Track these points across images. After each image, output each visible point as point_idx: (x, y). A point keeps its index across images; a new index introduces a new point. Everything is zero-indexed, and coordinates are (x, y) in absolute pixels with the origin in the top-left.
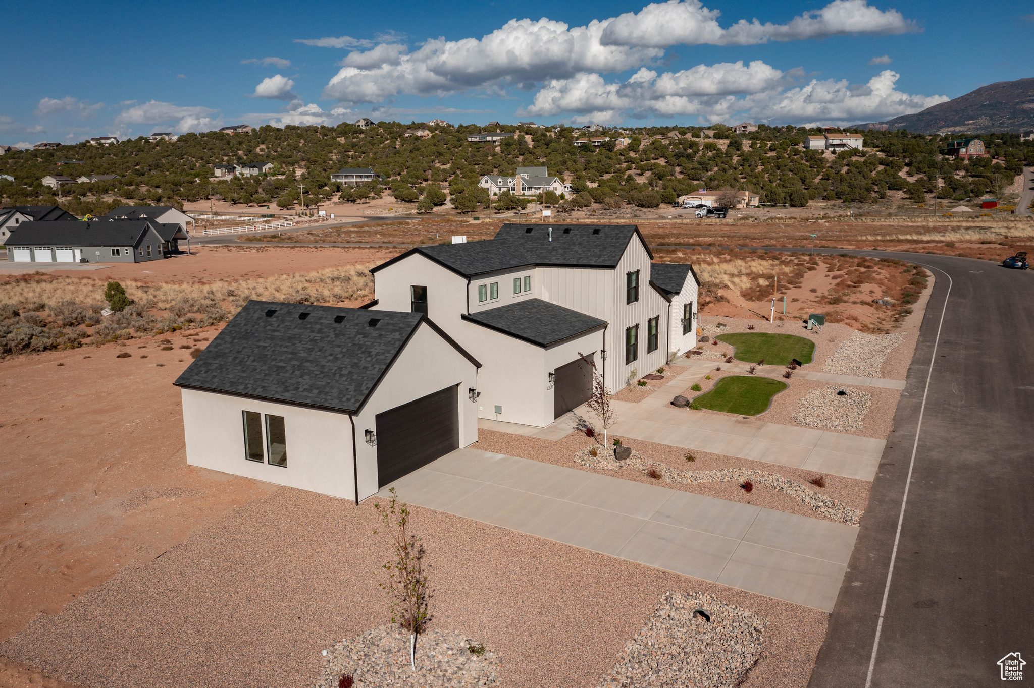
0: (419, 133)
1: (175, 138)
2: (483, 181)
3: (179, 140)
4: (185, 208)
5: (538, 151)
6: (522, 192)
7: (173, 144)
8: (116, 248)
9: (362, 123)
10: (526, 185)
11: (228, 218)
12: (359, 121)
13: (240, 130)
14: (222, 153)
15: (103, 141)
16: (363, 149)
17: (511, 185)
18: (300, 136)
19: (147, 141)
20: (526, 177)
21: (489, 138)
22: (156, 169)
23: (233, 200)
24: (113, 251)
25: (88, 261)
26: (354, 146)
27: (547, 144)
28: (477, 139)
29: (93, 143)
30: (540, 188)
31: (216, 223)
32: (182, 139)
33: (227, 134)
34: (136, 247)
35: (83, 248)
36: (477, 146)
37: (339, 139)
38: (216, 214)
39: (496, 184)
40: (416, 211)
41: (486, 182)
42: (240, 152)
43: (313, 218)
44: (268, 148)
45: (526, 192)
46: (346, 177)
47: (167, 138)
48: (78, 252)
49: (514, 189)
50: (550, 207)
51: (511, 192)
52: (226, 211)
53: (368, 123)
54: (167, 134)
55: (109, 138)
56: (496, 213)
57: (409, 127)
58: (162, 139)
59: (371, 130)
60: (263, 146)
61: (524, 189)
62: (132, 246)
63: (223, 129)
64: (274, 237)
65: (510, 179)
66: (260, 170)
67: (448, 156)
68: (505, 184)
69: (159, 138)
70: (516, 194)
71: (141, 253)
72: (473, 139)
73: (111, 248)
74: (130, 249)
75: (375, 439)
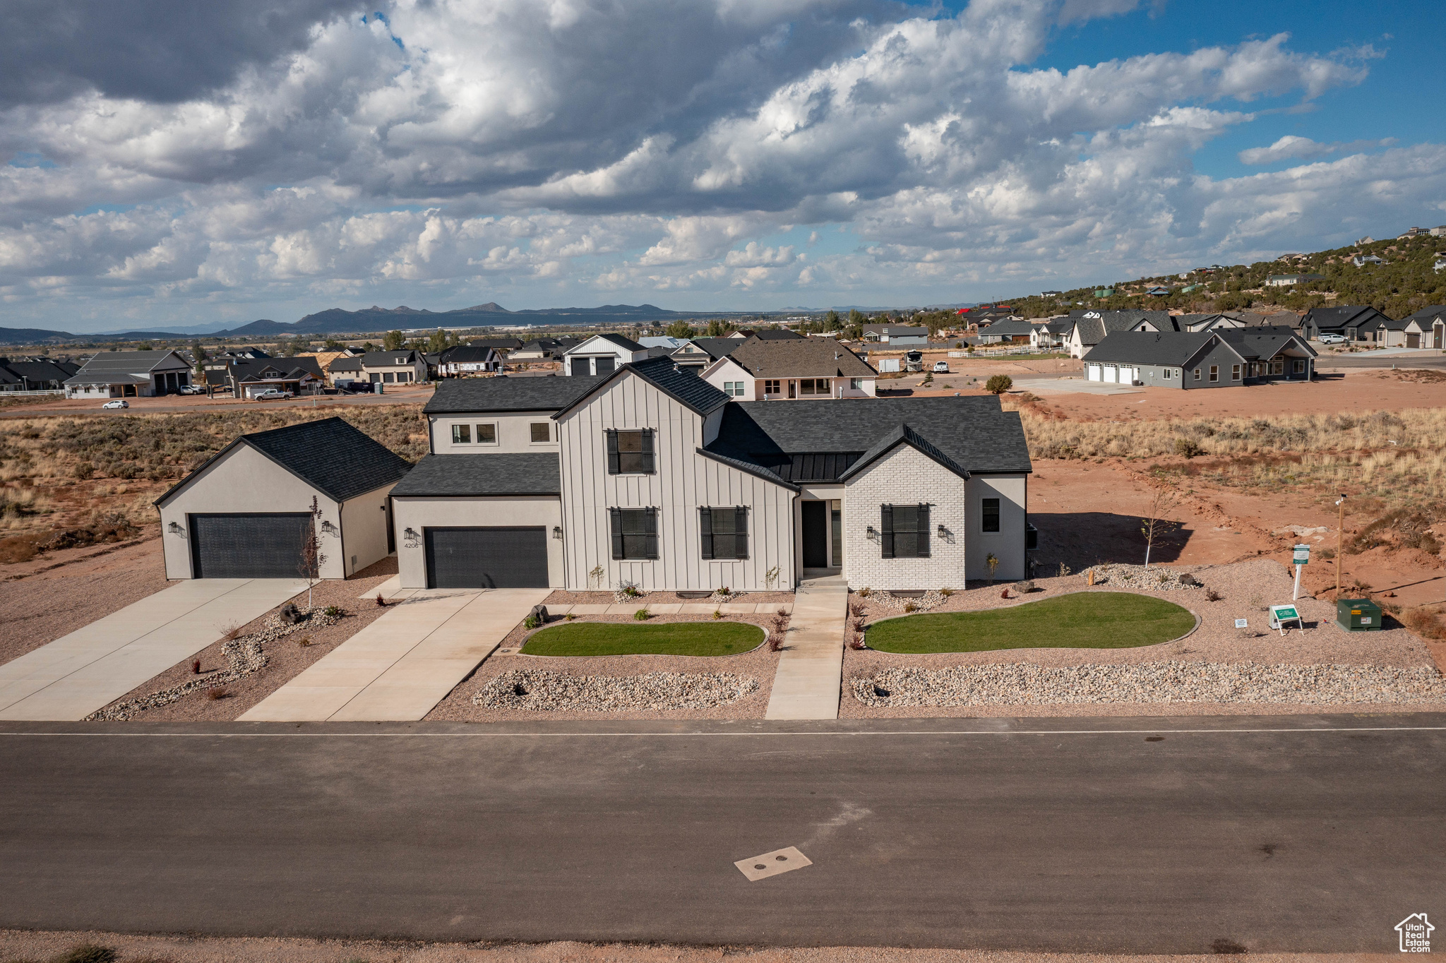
8: (1167, 368)
24: (1165, 371)
25: (1142, 384)
34: (1187, 368)
35: (1139, 366)
48: (1136, 370)
62: (1180, 366)
71: (1197, 377)
73: (1164, 368)
74: (1180, 370)
75: (186, 532)
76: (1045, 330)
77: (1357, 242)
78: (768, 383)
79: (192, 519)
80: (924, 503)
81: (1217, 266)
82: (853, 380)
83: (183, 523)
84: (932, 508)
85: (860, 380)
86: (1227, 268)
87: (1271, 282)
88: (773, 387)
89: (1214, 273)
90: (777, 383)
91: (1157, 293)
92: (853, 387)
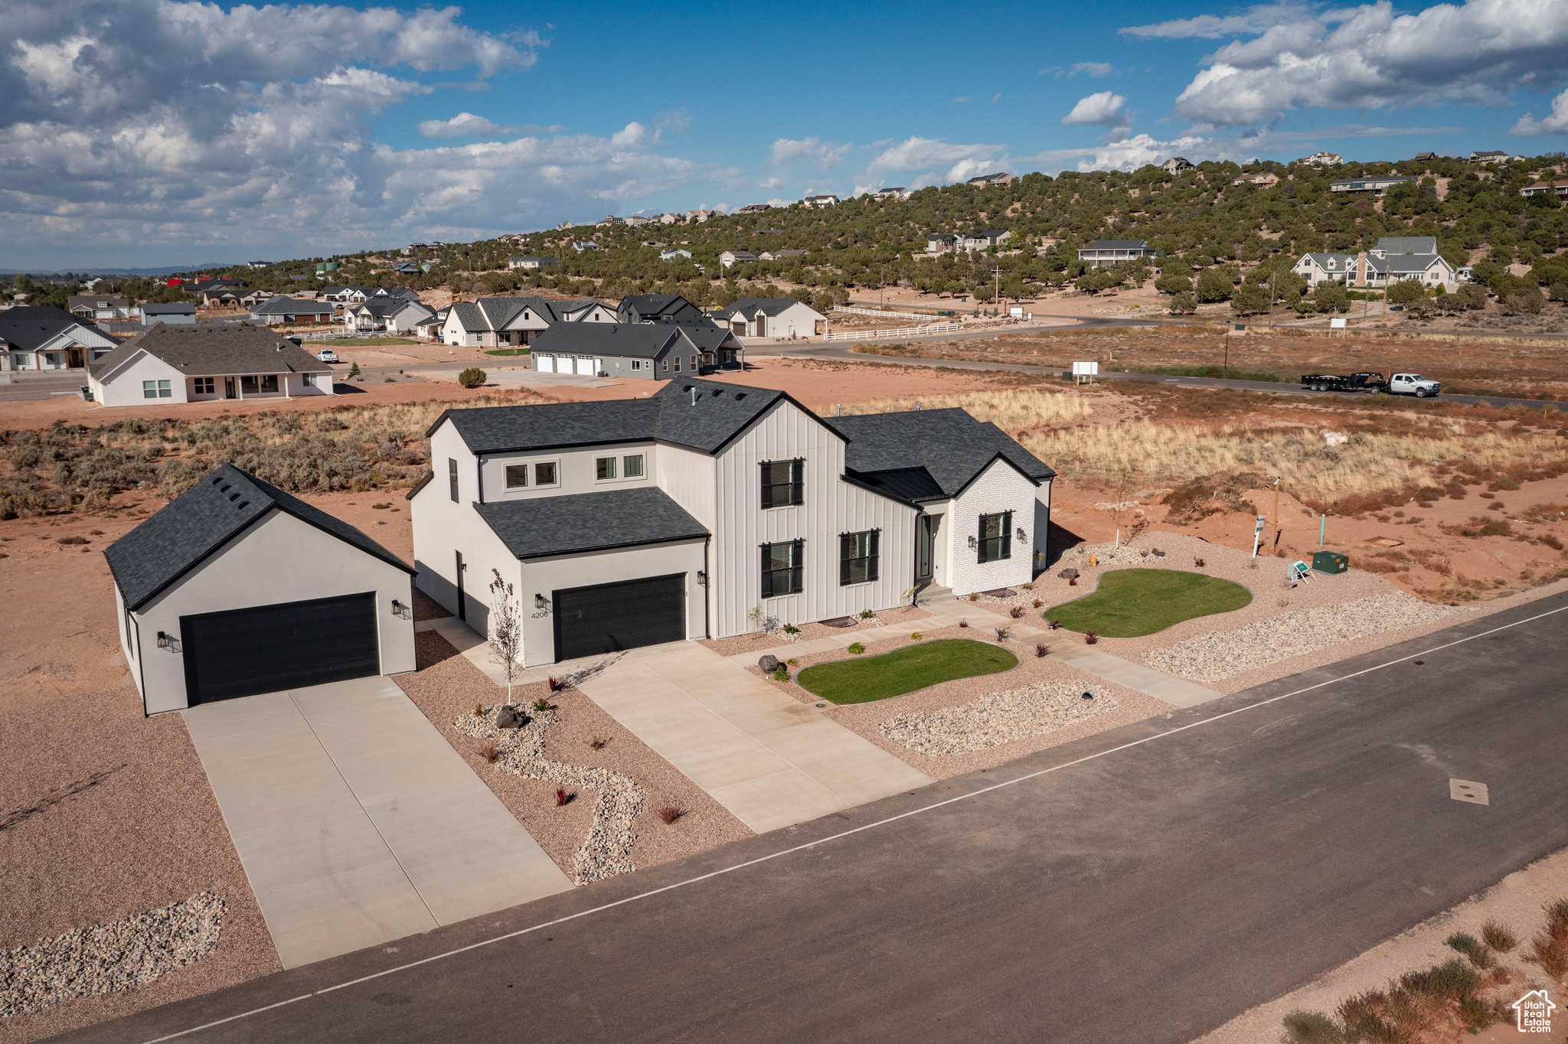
0: (1258, 179)
1: (907, 195)
2: (1301, 262)
3: (912, 198)
4: (850, 299)
5: (1450, 208)
6: (1367, 281)
7: (901, 204)
8: (636, 360)
9: (1173, 165)
10: (1375, 270)
11: (895, 314)
12: (1168, 162)
13: (995, 181)
14: (957, 215)
15: (819, 202)
16: (1160, 207)
17: (1349, 269)
18: (1075, 188)
19: (872, 200)
20: (1379, 256)
21: (1368, 186)
22: (862, 240)
23: (923, 288)
24: (633, 362)
25: (607, 375)
26: (1149, 201)
27: (1472, 194)
28: (1348, 188)
29: (807, 203)
30: (1404, 275)
31: (873, 322)
32: (917, 196)
33: (977, 188)
34: (658, 359)
35: (603, 357)
36: (1343, 200)
37: (1131, 192)
38: (887, 308)
39: (1325, 266)
40: (1170, 310)
41: (1307, 263)
42: (983, 215)
43: (994, 319)
44: (1024, 207)
45: (1374, 282)
46: (1102, 253)
47: (897, 195)
48: (598, 362)
49: (1352, 276)
50: (1401, 308)
51: (1348, 282)
52: (905, 304)
53: (1183, 164)
54: (899, 190)
55: (826, 197)
56: (1298, 318)
57: (1247, 169)
58: (891, 197)
59: (1184, 176)
60: (1017, 205)
61: (1370, 276)
62: (652, 358)
63: (973, 180)
64: (896, 348)
65: (1349, 260)
66: (993, 241)
67: (1285, 218)
68: (1341, 267)
69: (887, 194)
70: (1356, 284)
71: (665, 368)
72: (1341, 188)
73: (632, 359)
74: (651, 362)
75: (179, 645)
76: (365, 311)
77: (559, 226)
78: (198, 381)
79: (187, 622)
80: (1008, 510)
81: (439, 243)
82: (306, 376)
83: (175, 631)
84: (1013, 514)
85: (314, 375)
86: (449, 246)
87: (515, 264)
88: (204, 385)
89: (437, 250)
90: (210, 380)
91: (406, 270)
92: (306, 383)
